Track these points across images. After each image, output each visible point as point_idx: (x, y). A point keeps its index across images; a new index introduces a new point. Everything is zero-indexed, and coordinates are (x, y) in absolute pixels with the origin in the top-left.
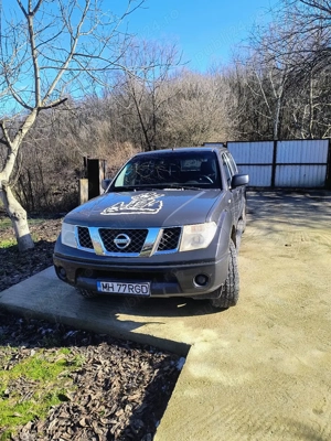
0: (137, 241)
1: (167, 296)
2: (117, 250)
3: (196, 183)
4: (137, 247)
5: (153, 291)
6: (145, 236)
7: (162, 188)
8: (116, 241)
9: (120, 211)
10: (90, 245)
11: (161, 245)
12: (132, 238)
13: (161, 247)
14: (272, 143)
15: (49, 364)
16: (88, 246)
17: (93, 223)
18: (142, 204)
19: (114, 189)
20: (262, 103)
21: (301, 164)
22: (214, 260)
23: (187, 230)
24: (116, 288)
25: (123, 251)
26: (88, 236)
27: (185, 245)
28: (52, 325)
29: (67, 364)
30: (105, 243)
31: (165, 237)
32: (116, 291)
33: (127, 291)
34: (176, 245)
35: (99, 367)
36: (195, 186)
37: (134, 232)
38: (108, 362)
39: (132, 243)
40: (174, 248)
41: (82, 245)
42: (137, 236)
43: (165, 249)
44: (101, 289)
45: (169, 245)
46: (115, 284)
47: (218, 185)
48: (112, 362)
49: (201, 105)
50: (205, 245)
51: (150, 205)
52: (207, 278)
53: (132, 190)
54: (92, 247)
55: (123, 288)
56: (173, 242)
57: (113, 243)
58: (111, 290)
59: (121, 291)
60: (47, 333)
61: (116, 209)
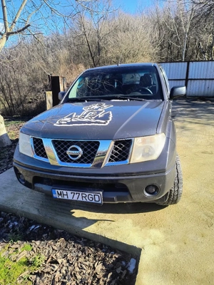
0: (89, 153)
1: (117, 202)
2: (70, 161)
3: (139, 94)
4: (89, 158)
5: (104, 199)
6: (97, 148)
7: (109, 99)
8: (69, 152)
9: (72, 123)
10: (44, 155)
11: (112, 157)
12: (85, 150)
13: (112, 158)
14: (186, 63)
15: (11, 263)
16: (43, 156)
17: (46, 135)
18: (93, 115)
19: (68, 100)
20: (174, 36)
21: (206, 79)
22: (164, 171)
23: (138, 143)
24: (70, 195)
25: (75, 162)
26: (43, 146)
27: (136, 156)
28: (18, 219)
29: (28, 263)
30: (58, 154)
31: (116, 149)
32: (70, 198)
33: (80, 199)
34: (127, 157)
35: (56, 267)
36: (139, 97)
37: (86, 144)
38: (65, 261)
39: (84, 155)
40: (125, 159)
41: (38, 155)
42: (89, 147)
43: (116, 160)
44: (56, 195)
45: (120, 157)
46: (69, 192)
47: (160, 95)
48: (68, 261)
49: (133, 36)
50: (155, 157)
51: (100, 115)
52: (157, 189)
53: (84, 101)
54: (47, 157)
55: (76, 196)
56: (124, 154)
57: (66, 154)
58: (65, 197)
59: (75, 198)
60: (14, 226)
61: (68, 120)
